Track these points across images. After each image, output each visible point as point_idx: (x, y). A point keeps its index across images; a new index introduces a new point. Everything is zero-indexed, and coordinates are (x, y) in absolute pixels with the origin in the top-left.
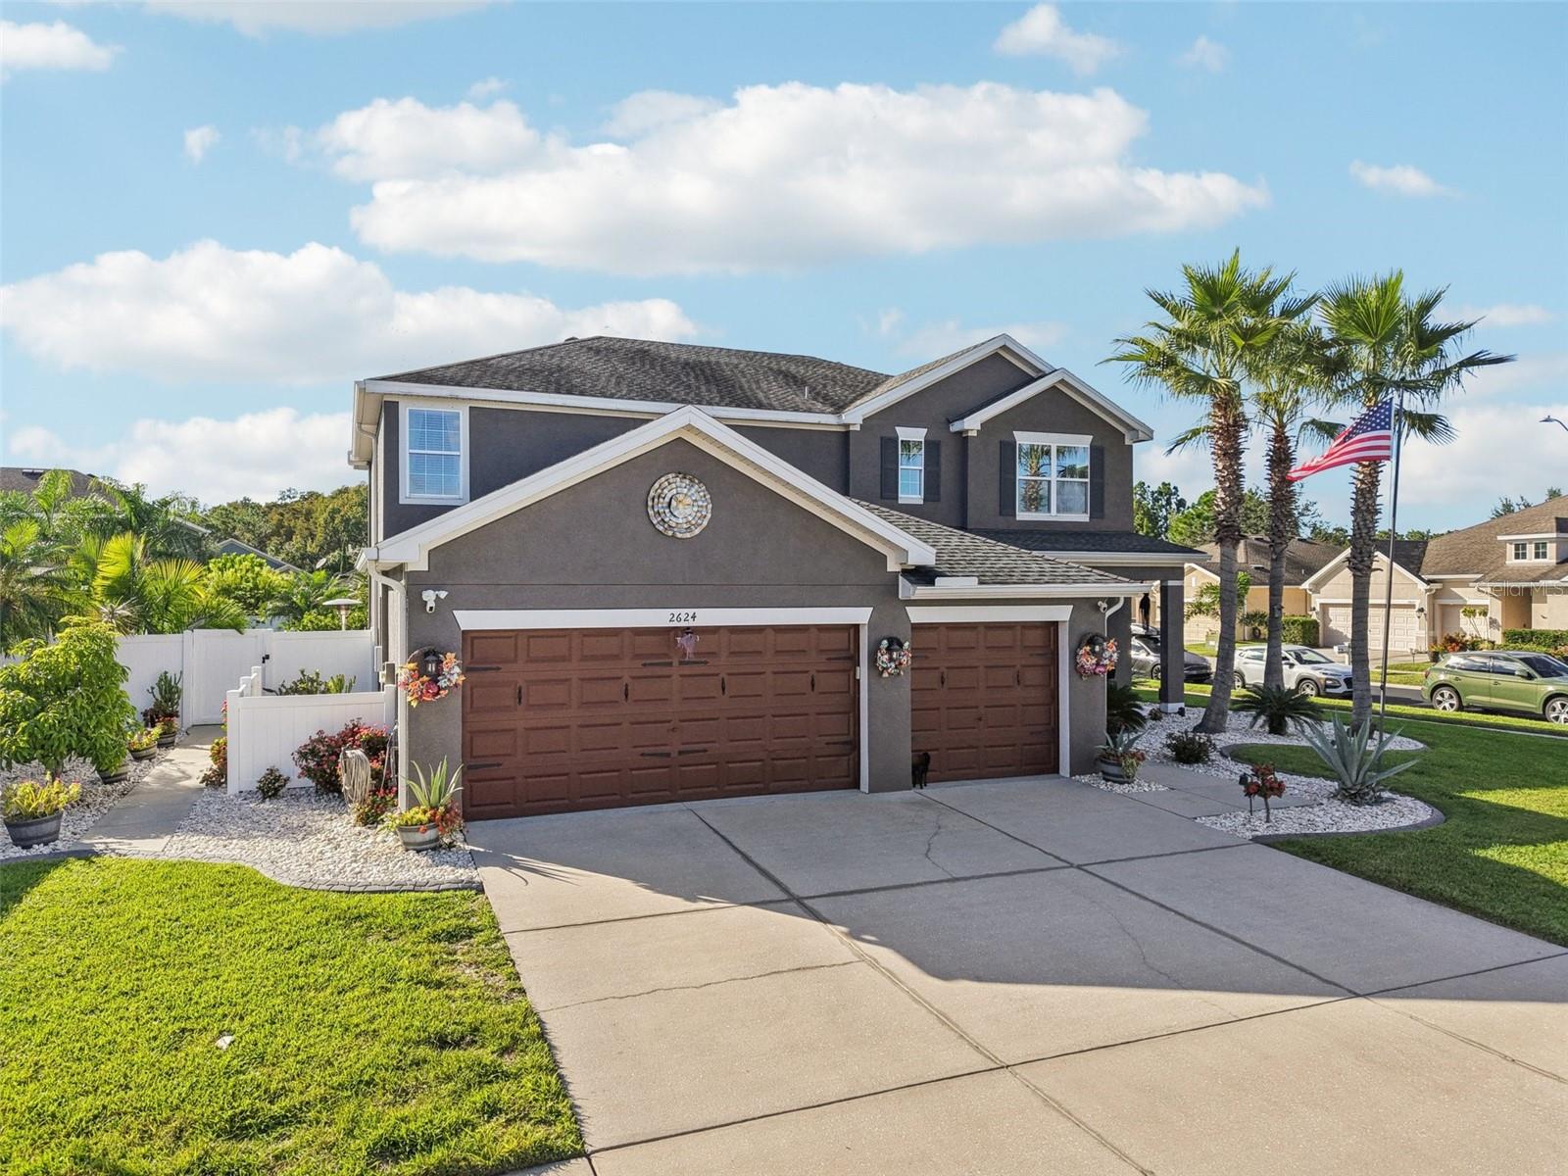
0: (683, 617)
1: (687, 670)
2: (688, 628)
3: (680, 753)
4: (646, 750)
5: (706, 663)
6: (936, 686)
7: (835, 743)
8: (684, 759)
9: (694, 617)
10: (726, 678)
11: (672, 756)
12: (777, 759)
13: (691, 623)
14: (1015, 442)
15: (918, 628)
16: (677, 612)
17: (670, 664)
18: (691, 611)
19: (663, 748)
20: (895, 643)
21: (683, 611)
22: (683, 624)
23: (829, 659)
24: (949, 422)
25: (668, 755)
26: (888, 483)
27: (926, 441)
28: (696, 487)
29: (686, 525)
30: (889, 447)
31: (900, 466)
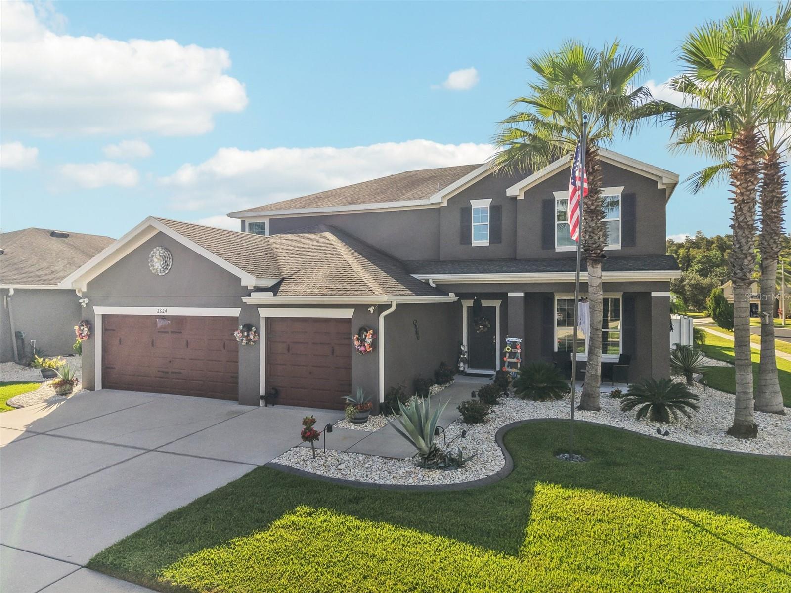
0: (162, 311)
1: (174, 335)
2: (164, 316)
3: (172, 372)
4: (160, 370)
5: (181, 332)
6: (285, 352)
8: (174, 375)
9: (166, 311)
10: (189, 340)
13: (165, 314)
14: (555, 199)
16: (160, 308)
17: (167, 332)
18: (165, 308)
19: (166, 369)
20: (247, 327)
22: (162, 314)
23: (232, 334)
24: (503, 192)
25: (168, 373)
26: (465, 235)
27: (490, 206)
28: (166, 252)
29: (162, 270)
30: (466, 212)
31: (473, 224)
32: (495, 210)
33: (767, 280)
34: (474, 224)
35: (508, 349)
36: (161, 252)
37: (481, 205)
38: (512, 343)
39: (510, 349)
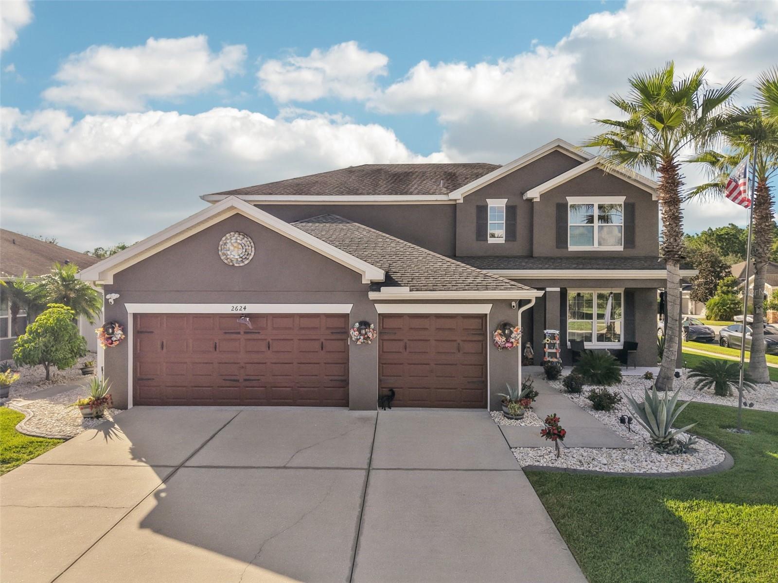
0: (239, 308)
1: (249, 336)
2: (243, 314)
3: (246, 380)
4: (227, 378)
5: (259, 333)
6: (401, 350)
7: (335, 380)
8: (247, 383)
9: (245, 308)
10: (271, 342)
11: (240, 381)
12: (301, 387)
13: (243, 312)
14: (567, 203)
15: (383, 316)
16: (235, 305)
17: (239, 333)
18: (243, 305)
19: (235, 377)
20: (365, 324)
21: (239, 305)
22: (239, 312)
23: (332, 333)
24: (522, 194)
25: (238, 381)
26: (482, 232)
27: (506, 206)
28: (246, 239)
29: (240, 260)
30: (482, 211)
31: (489, 222)
32: (511, 210)
33: (761, 278)
34: (491, 222)
35: (548, 341)
36: (239, 238)
37: (497, 205)
38: (550, 335)
39: (549, 340)
